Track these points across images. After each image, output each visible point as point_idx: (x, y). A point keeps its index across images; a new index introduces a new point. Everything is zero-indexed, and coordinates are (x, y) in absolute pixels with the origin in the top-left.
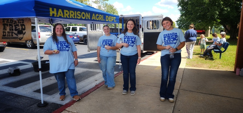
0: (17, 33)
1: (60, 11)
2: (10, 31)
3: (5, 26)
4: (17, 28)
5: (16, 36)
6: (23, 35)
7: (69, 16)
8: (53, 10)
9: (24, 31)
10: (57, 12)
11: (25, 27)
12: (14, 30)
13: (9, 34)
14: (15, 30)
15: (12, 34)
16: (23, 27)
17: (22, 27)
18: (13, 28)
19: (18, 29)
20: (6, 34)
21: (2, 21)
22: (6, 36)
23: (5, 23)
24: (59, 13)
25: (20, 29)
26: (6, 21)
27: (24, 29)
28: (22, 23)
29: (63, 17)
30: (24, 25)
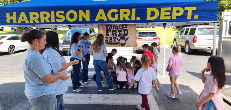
0: (119, 39)
1: (23, 14)
2: (113, 37)
3: (108, 32)
4: (120, 33)
5: (118, 42)
6: (126, 41)
7: (39, 19)
8: (11, 15)
9: (126, 37)
10: (18, 17)
11: (127, 32)
12: (117, 36)
13: (111, 39)
14: (119, 36)
15: (115, 40)
16: (126, 32)
17: (124, 33)
18: (117, 34)
19: (121, 35)
20: (108, 39)
21: (106, 27)
22: (108, 42)
23: (108, 29)
24: (20, 18)
25: (123, 35)
26: (108, 27)
27: (127, 34)
28: (125, 28)
29: (27, 22)
30: (126, 30)
